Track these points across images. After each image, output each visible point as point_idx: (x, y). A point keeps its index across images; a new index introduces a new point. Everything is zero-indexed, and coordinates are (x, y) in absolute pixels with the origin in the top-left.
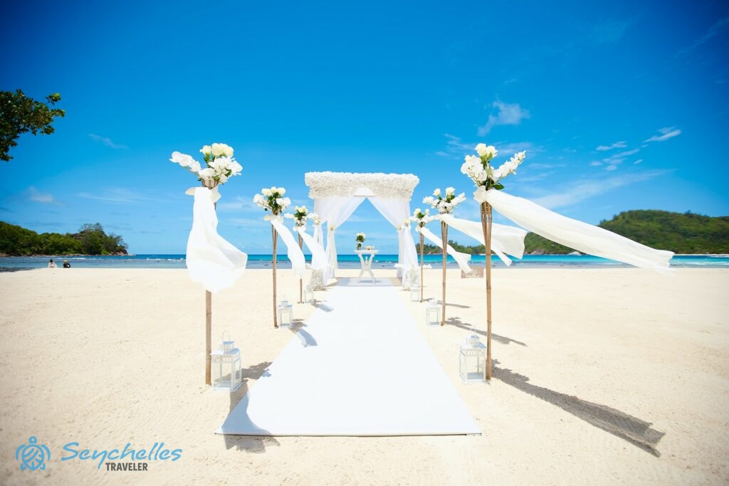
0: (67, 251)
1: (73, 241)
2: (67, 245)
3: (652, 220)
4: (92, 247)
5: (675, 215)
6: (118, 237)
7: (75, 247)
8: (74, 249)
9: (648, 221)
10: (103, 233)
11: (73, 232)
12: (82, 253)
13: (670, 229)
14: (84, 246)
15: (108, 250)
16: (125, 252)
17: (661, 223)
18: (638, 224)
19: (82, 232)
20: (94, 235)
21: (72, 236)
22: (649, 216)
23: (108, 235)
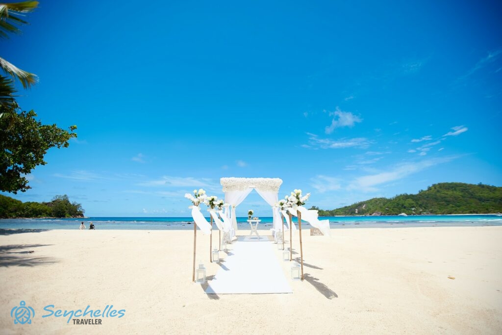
0: (41, 215)
1: (46, 207)
2: (41, 210)
3: (455, 190)
4: (59, 212)
5: (471, 186)
6: (79, 205)
7: (47, 212)
8: (47, 213)
9: (452, 191)
10: (68, 202)
11: (47, 201)
12: (52, 216)
13: (469, 196)
14: (54, 211)
15: (71, 214)
16: (82, 215)
17: (462, 191)
18: (446, 192)
19: (54, 202)
20: (61, 204)
21: (46, 204)
22: (453, 187)
23: (71, 203)
